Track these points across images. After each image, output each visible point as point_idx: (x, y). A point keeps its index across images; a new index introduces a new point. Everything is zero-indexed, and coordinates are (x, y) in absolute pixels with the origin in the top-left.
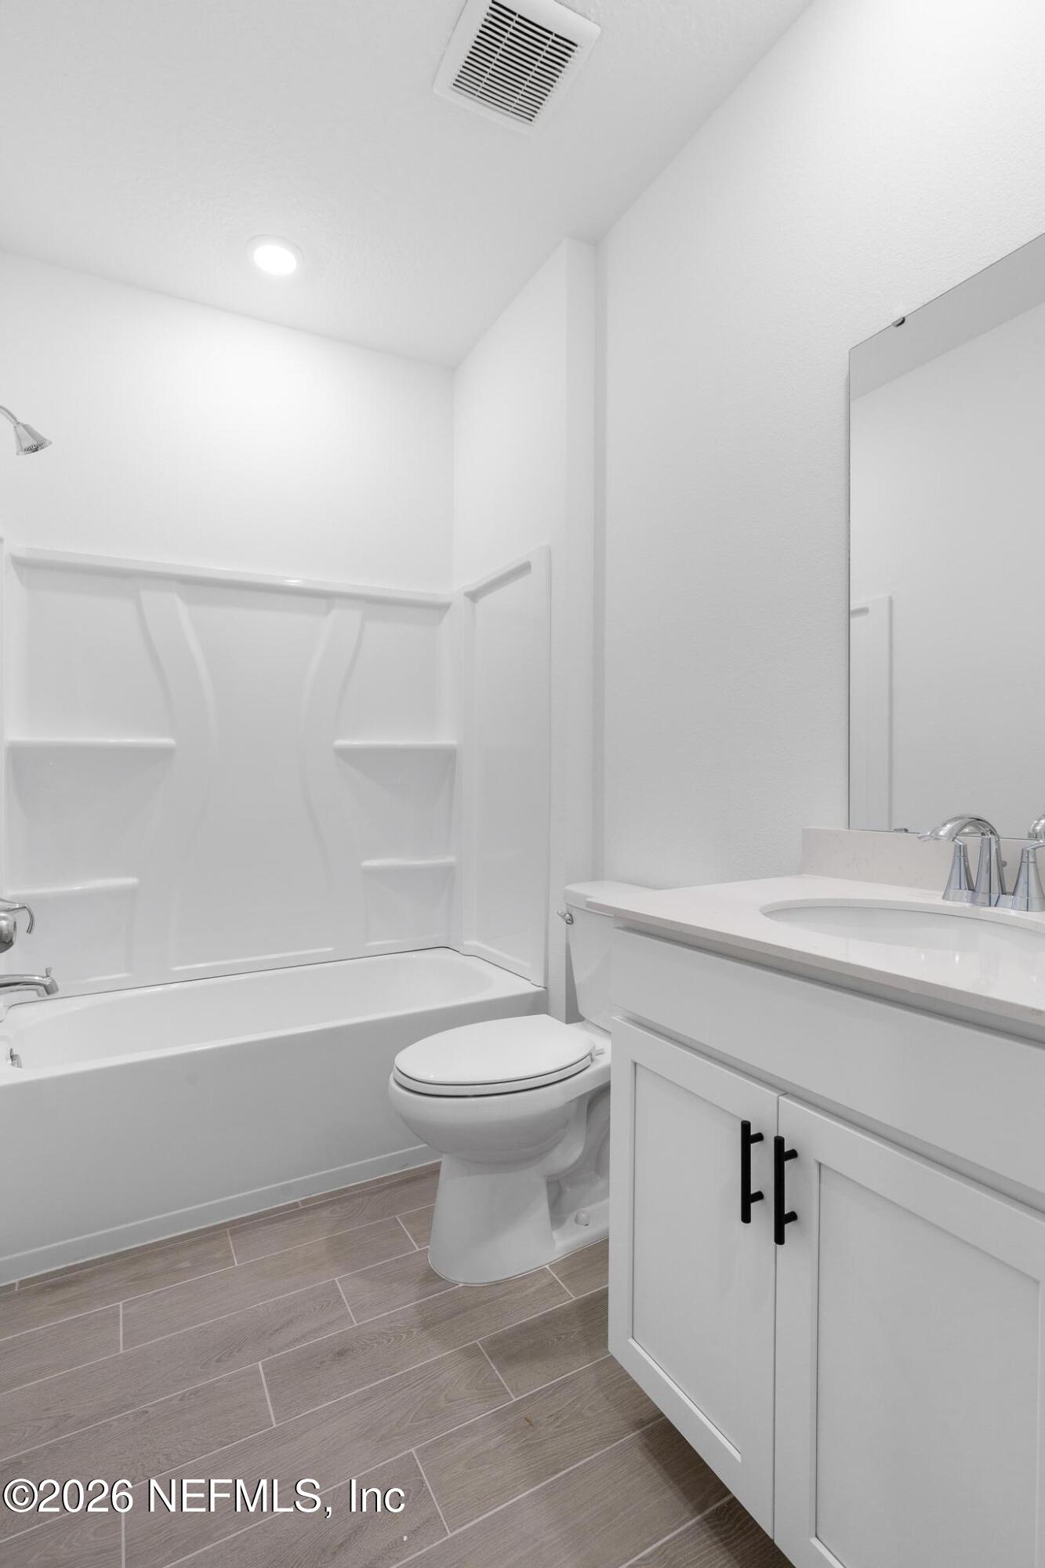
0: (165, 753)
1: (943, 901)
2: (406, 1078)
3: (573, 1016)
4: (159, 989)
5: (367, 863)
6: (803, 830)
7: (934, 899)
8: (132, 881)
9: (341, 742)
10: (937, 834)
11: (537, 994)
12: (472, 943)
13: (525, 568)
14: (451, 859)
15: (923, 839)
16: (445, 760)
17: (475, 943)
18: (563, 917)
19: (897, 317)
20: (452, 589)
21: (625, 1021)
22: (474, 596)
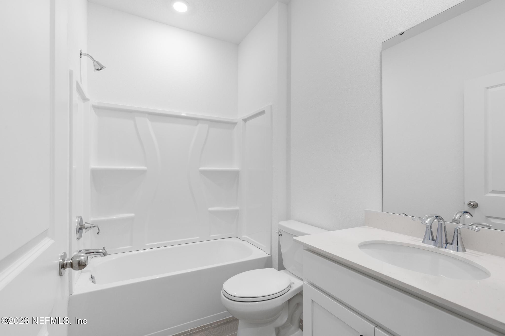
0: (144, 172)
1: (422, 244)
2: (227, 294)
3: (281, 267)
4: (142, 251)
5: (210, 209)
6: (365, 210)
7: (418, 242)
8: (132, 215)
9: (201, 168)
10: (425, 223)
11: (268, 257)
12: (245, 236)
13: (263, 112)
14: (237, 208)
15: (414, 220)
16: (236, 175)
17: (246, 236)
18: (278, 233)
19: (401, 32)
20: (238, 117)
21: (308, 284)
22: (245, 120)
